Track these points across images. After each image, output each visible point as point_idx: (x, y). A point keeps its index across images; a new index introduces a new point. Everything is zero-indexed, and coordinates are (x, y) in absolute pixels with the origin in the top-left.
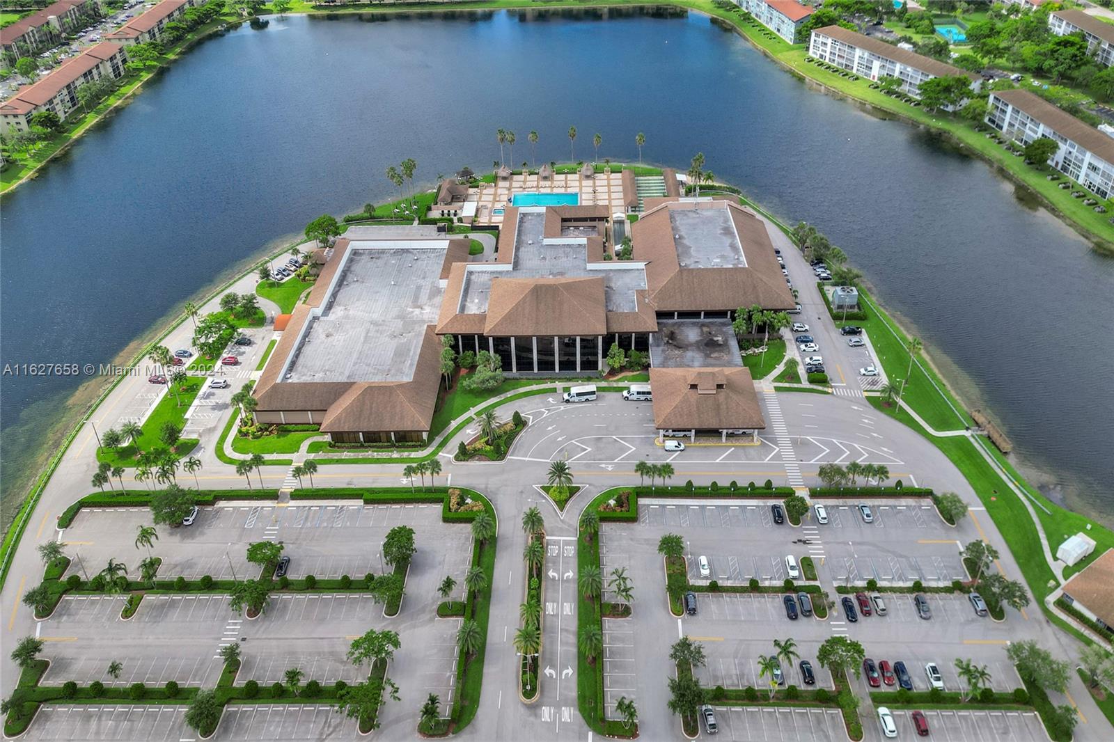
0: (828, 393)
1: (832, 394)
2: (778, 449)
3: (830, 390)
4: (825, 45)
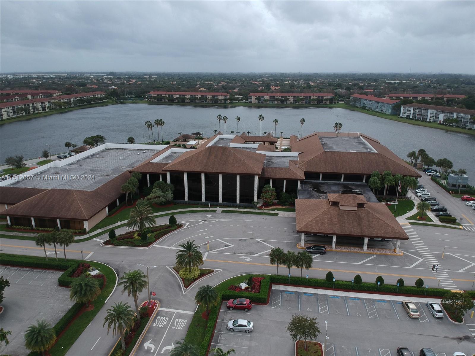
0: (461, 229)
1: (464, 229)
2: (421, 260)
3: (461, 227)
4: (410, 111)
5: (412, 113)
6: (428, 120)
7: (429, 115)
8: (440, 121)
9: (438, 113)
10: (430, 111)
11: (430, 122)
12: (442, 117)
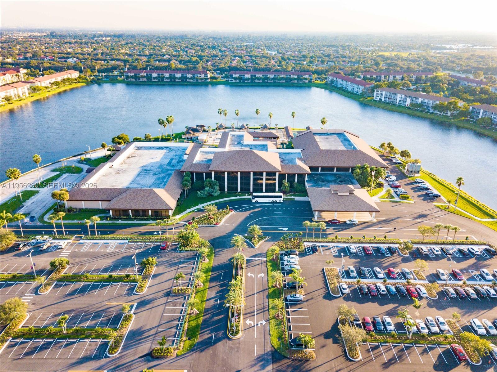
0: (412, 203)
1: (414, 203)
4: (382, 94)
5: (383, 96)
6: (397, 104)
7: (398, 99)
8: (408, 105)
9: (406, 97)
10: (399, 96)
11: (399, 106)
12: (409, 101)
